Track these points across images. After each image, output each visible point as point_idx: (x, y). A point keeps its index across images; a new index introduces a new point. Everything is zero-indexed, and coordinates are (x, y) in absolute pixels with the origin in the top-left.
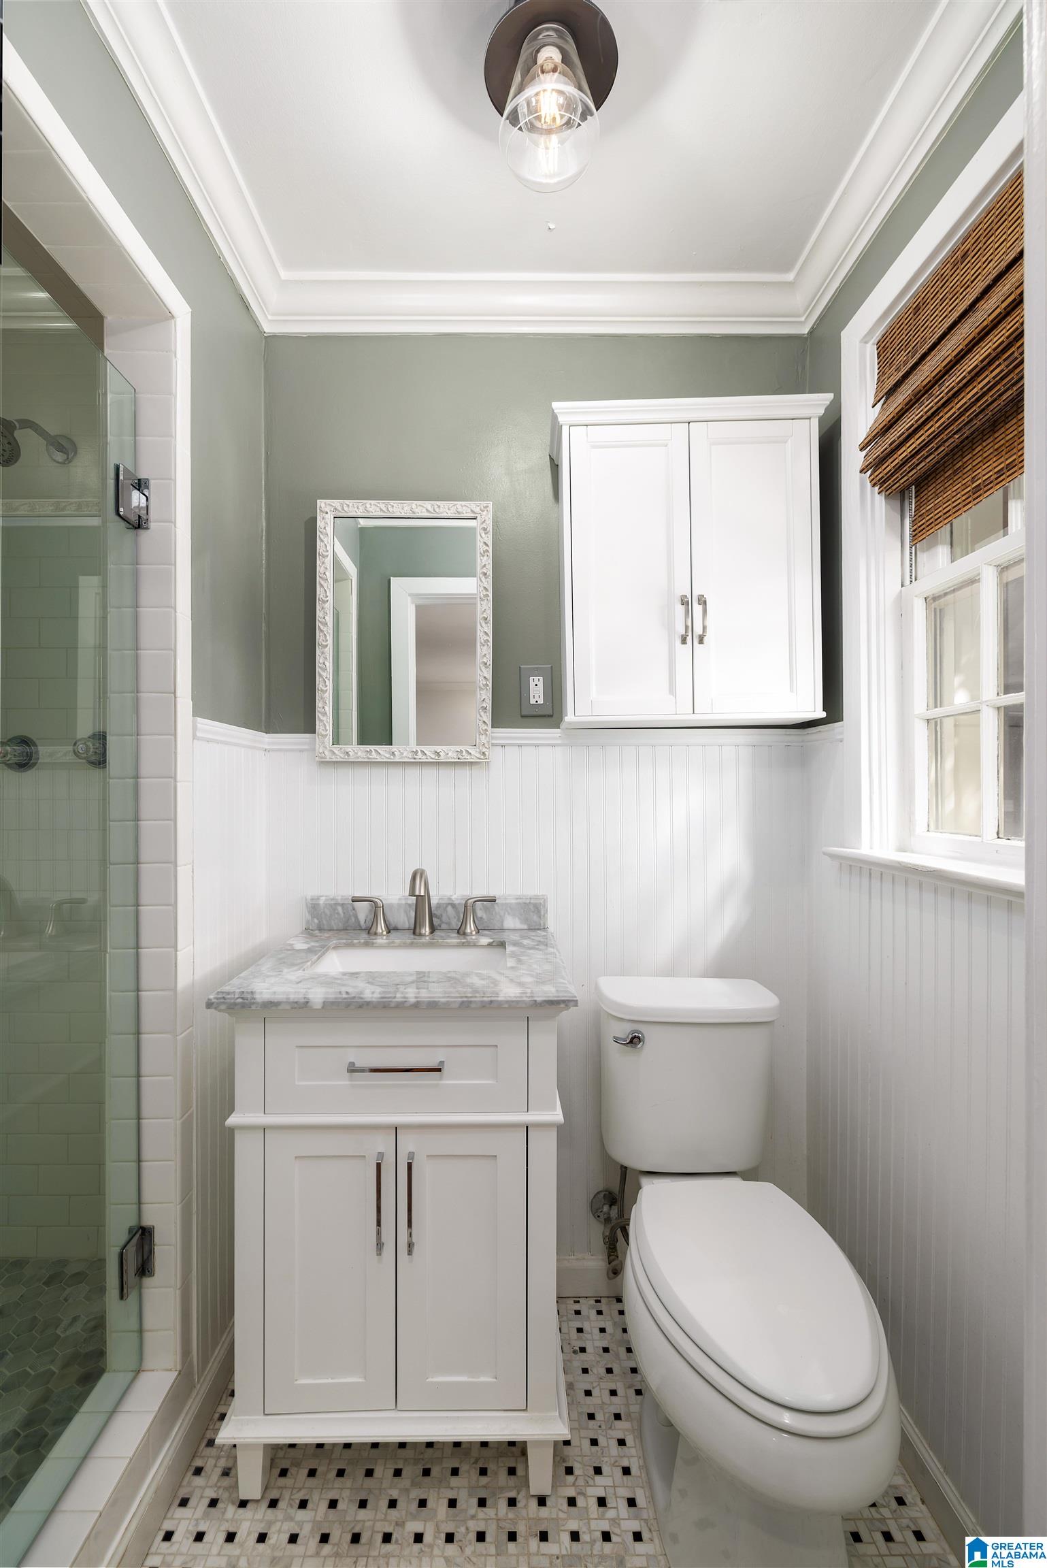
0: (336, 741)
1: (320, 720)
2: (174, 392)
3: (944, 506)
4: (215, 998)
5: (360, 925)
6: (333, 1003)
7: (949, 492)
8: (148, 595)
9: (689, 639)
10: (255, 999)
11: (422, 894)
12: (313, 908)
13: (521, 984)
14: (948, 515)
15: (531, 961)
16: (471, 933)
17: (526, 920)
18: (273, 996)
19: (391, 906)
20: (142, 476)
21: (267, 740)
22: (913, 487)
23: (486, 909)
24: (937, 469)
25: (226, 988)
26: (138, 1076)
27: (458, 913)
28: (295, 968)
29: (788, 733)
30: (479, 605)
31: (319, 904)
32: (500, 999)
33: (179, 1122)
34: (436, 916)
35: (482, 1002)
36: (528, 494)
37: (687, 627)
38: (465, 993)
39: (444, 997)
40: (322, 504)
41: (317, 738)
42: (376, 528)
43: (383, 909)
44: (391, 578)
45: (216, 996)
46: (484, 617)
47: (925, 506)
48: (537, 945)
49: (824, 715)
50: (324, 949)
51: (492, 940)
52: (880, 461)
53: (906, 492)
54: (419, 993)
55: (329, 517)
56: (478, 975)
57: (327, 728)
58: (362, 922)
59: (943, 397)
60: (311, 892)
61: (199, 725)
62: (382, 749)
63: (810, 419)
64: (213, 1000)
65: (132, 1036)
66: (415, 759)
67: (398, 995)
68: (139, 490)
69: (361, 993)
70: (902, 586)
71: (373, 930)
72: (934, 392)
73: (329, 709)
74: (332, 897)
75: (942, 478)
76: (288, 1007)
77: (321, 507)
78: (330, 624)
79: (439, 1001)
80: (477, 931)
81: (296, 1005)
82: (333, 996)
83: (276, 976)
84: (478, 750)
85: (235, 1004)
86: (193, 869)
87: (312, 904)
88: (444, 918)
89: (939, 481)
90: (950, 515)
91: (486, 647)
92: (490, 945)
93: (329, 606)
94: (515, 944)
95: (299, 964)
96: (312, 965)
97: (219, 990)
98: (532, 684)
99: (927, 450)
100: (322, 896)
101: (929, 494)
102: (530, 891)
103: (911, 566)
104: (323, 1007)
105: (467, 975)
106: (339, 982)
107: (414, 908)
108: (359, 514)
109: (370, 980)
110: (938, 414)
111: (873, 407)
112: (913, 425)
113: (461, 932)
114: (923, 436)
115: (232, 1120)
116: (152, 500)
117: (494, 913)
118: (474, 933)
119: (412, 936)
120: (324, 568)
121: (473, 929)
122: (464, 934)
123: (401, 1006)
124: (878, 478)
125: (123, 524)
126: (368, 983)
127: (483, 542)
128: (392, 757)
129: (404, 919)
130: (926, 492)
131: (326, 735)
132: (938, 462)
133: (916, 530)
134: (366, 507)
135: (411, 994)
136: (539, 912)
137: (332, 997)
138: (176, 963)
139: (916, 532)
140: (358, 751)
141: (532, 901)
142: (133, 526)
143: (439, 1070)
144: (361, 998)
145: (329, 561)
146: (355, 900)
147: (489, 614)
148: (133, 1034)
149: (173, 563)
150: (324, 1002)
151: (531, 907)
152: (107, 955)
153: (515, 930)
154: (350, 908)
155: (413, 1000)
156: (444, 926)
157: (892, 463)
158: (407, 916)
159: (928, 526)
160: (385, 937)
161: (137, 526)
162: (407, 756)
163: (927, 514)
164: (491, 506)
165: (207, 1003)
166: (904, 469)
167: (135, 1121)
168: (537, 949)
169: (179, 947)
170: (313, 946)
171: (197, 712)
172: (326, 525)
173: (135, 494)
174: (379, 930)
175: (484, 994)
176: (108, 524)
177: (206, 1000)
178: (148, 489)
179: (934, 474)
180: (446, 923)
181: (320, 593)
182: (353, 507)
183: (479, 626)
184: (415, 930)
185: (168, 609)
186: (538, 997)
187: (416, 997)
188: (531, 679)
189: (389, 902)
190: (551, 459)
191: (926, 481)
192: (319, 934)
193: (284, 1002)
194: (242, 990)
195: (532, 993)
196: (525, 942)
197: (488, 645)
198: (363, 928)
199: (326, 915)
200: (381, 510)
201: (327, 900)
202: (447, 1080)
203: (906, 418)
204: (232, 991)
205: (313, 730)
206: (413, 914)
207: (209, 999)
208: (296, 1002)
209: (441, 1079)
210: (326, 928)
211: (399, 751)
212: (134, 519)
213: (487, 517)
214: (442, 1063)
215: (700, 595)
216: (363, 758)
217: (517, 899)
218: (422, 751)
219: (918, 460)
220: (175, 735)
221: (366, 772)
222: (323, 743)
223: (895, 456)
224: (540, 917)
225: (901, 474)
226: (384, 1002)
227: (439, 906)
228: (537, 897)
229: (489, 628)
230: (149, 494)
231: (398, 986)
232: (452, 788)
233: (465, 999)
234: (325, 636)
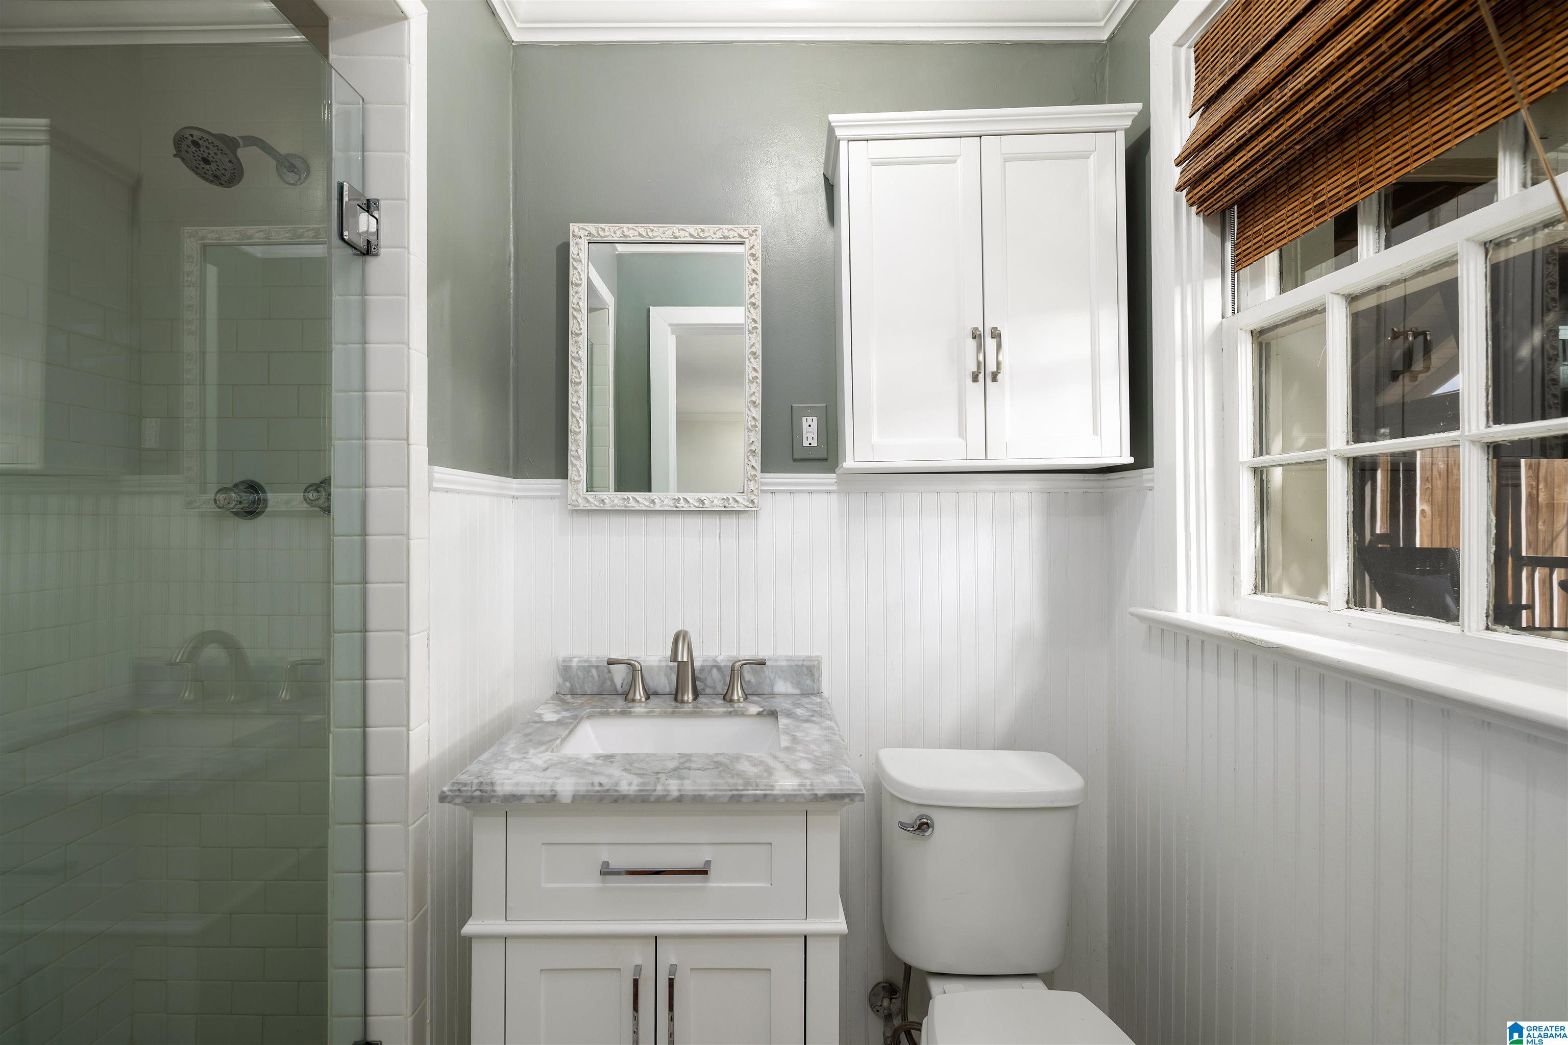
0: (590, 488)
1: (573, 464)
2: (407, 102)
3: (1277, 227)
4: (449, 791)
5: (616, 690)
6: (584, 797)
7: (1284, 211)
8: (376, 329)
9: (981, 376)
10: (494, 791)
11: (685, 660)
12: (565, 670)
13: (798, 773)
14: (1281, 237)
15: (807, 739)
16: (739, 700)
17: (798, 684)
18: (516, 788)
19: (651, 668)
20: (371, 195)
21: (515, 486)
22: (1236, 207)
23: (755, 673)
24: (1266, 186)
25: (463, 778)
26: (365, 871)
27: (723, 676)
28: (543, 748)
29: (1086, 478)
30: (747, 338)
31: (570, 667)
32: (774, 792)
33: (410, 924)
34: (700, 679)
35: (755, 795)
36: (800, 215)
37: (979, 363)
38: (735, 784)
39: (711, 790)
40: (574, 227)
41: (569, 484)
42: (634, 255)
43: (641, 672)
44: (651, 307)
45: (451, 788)
46: (753, 352)
47: (1251, 227)
48: (813, 716)
49: (1131, 460)
50: (577, 720)
51: (761, 709)
52: (1202, 176)
53: (1227, 211)
54: (682, 785)
55: (584, 242)
56: (749, 759)
57: (581, 473)
58: (619, 686)
59: (1285, 102)
60: (563, 653)
61: (436, 475)
62: (641, 496)
63: (1115, 132)
64: (447, 793)
65: (357, 826)
66: (676, 507)
67: (659, 788)
68: (368, 211)
69: (616, 784)
70: (1223, 317)
71: (630, 696)
72: (1273, 96)
73: (583, 452)
74: (585, 658)
75: (1274, 196)
76: (533, 801)
77: (574, 231)
78: (584, 359)
79: (705, 795)
80: (745, 697)
81: (541, 799)
82: (584, 789)
83: (520, 760)
84: (745, 497)
85: (473, 798)
86: (428, 636)
87: (563, 666)
88: (709, 682)
89: (1269, 199)
90: (1285, 237)
91: (755, 384)
92: (759, 714)
93: (583, 339)
94: (789, 714)
95: (550, 741)
96: (562, 742)
97: (455, 781)
98: (805, 425)
99: (1259, 164)
100: (573, 657)
101: (1257, 214)
102: (803, 651)
103: (1233, 294)
104: (572, 802)
105: (737, 758)
106: (591, 768)
107: (676, 670)
108: (616, 239)
109: (627, 766)
110: (1277, 122)
111: (1190, 117)
112: (1245, 135)
113: (728, 697)
114: (1257, 147)
115: (469, 928)
116: (382, 222)
117: (763, 676)
118: (742, 700)
119: (673, 703)
120: (578, 299)
121: (740, 694)
122: (731, 701)
123: (661, 800)
124: (1197, 196)
125: (350, 251)
126: (625, 770)
127: (752, 268)
128: (652, 505)
129: (664, 682)
130: (1252, 211)
131: (580, 481)
132: (1270, 177)
133: (1240, 254)
134: (623, 231)
135: (673, 787)
136: (813, 675)
137: (582, 789)
138: (408, 745)
139: (1239, 257)
140: (614, 499)
141: (805, 663)
142: (361, 252)
143: (705, 872)
144: (617, 791)
145: (583, 289)
146: (611, 662)
147: (758, 348)
148: (359, 824)
149: (406, 293)
150: (574, 796)
151: (805, 670)
152: (331, 735)
153: (786, 695)
154: (606, 671)
155: (676, 794)
156: (708, 691)
157: (1215, 179)
158: (668, 679)
159: (1255, 250)
160: (643, 705)
161: (365, 252)
162: (668, 505)
163: (1254, 236)
164: (760, 230)
165: (439, 795)
166: (1231, 185)
167: (360, 923)
168: (813, 722)
169: (412, 725)
170: (564, 717)
171: (434, 460)
172: (579, 250)
173: (364, 216)
174: (638, 697)
175: (757, 786)
176: (333, 250)
177: (439, 793)
178: (378, 210)
179: (1263, 192)
180: (711, 687)
181: (573, 326)
182: (610, 231)
183: (747, 361)
184: (677, 696)
185: (400, 346)
186: (819, 790)
187: (679, 790)
188: (804, 419)
189: (648, 664)
190: (826, 179)
191: (1252, 200)
192: (571, 701)
193: (528, 795)
194: (481, 779)
195: (812, 784)
196: (799, 711)
197: (757, 382)
198: (620, 693)
199: (579, 678)
200: (640, 235)
201: (579, 661)
202: (714, 883)
203: (1236, 128)
204: (469, 782)
205: (565, 476)
206: (674, 677)
207: (443, 792)
208: (542, 796)
209: (706, 881)
210: (579, 691)
211: (660, 498)
212: (362, 244)
213: (757, 242)
214: (708, 863)
215: (993, 328)
216: (621, 506)
217: (788, 660)
218: (685, 499)
219: (1248, 175)
220: (408, 486)
221: (624, 520)
222: (577, 490)
223: (1220, 171)
224: (814, 681)
225: (1226, 192)
226: (642, 796)
227: (703, 669)
228: (810, 659)
229: (758, 364)
230: (380, 216)
231: (660, 775)
232: (718, 539)
233: (736, 793)
234: (578, 373)
